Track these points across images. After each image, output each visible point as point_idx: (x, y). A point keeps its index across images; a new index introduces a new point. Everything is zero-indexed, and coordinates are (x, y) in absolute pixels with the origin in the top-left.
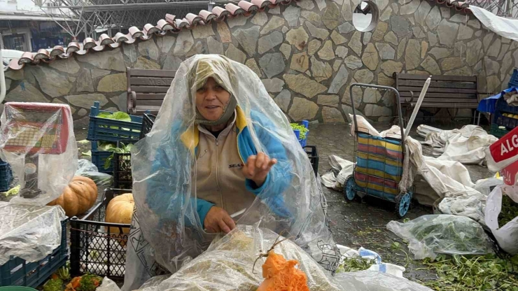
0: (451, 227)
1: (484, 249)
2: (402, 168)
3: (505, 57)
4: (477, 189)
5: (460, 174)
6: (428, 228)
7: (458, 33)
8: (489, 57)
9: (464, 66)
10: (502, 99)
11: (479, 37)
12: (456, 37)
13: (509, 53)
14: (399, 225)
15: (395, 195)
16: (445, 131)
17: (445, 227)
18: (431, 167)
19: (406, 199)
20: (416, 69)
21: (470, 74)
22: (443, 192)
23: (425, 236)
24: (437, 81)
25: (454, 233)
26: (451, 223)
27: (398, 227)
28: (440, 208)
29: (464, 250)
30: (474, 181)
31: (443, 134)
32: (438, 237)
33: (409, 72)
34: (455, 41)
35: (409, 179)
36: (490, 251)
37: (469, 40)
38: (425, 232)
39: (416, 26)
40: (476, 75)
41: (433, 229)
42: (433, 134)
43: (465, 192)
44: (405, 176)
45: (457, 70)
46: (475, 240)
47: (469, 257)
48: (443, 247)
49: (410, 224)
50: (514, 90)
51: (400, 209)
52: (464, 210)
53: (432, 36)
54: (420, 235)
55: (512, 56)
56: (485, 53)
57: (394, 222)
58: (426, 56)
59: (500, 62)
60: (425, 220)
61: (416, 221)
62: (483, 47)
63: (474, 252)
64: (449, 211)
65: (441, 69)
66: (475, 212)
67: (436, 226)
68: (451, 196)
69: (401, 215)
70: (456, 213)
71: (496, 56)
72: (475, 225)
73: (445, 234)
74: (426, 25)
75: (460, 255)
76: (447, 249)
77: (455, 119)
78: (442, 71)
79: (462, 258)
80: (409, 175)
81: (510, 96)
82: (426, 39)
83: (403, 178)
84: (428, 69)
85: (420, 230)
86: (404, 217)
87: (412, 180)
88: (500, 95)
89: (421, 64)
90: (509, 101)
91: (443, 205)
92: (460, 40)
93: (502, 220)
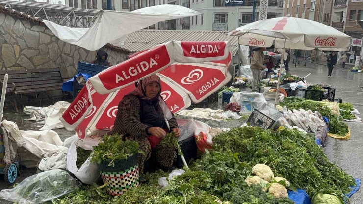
0: (47, 181)
1: (72, 188)
2: (3, 146)
3: (75, 54)
4: (66, 146)
5: (54, 139)
6: (31, 186)
7: (39, 38)
8: (65, 54)
9: (49, 61)
10: (75, 81)
11: (55, 41)
12: (39, 41)
13: (77, 51)
14: (9, 191)
15: (3, 168)
16: (44, 108)
17: (42, 182)
18: (29, 139)
19: (13, 169)
20: (14, 66)
21: (55, 66)
22: (41, 155)
23: (29, 193)
24: (32, 73)
25: (50, 184)
26: (46, 178)
27: (8, 193)
28: (39, 168)
29: (58, 194)
30: (63, 141)
31: (42, 110)
32: (39, 191)
33: (8, 68)
34: (39, 44)
35: (11, 153)
36: (77, 188)
37: (49, 43)
38: (29, 191)
39: (6, 34)
40: (59, 67)
41: (34, 186)
42: (35, 112)
43: (58, 150)
44: (7, 152)
45: (46, 64)
46: (65, 183)
47: (62, 198)
48: (44, 197)
49: (18, 188)
50: (81, 75)
51: (9, 178)
52: (55, 165)
53: (21, 42)
54: (26, 194)
55: (79, 53)
56: (61, 52)
57: (5, 190)
58: (20, 56)
59: (72, 57)
60: (29, 181)
61: (22, 184)
62: (59, 48)
63: (65, 193)
64: (46, 169)
65: (33, 64)
66: (63, 164)
67: (36, 183)
68: (48, 155)
69: (11, 182)
70: (51, 168)
71: (69, 53)
72: (64, 173)
73: (43, 187)
74: (14, 33)
75: (56, 199)
76: (47, 198)
77: (52, 98)
78: (35, 66)
79: (58, 200)
80: (10, 150)
81: (80, 79)
82: (17, 43)
83: (6, 153)
84: (23, 65)
85: (25, 190)
86: (14, 183)
87: (14, 153)
88: (73, 79)
89: (17, 62)
90: (79, 82)
91: (42, 165)
92: (42, 44)
93: (79, 164)
